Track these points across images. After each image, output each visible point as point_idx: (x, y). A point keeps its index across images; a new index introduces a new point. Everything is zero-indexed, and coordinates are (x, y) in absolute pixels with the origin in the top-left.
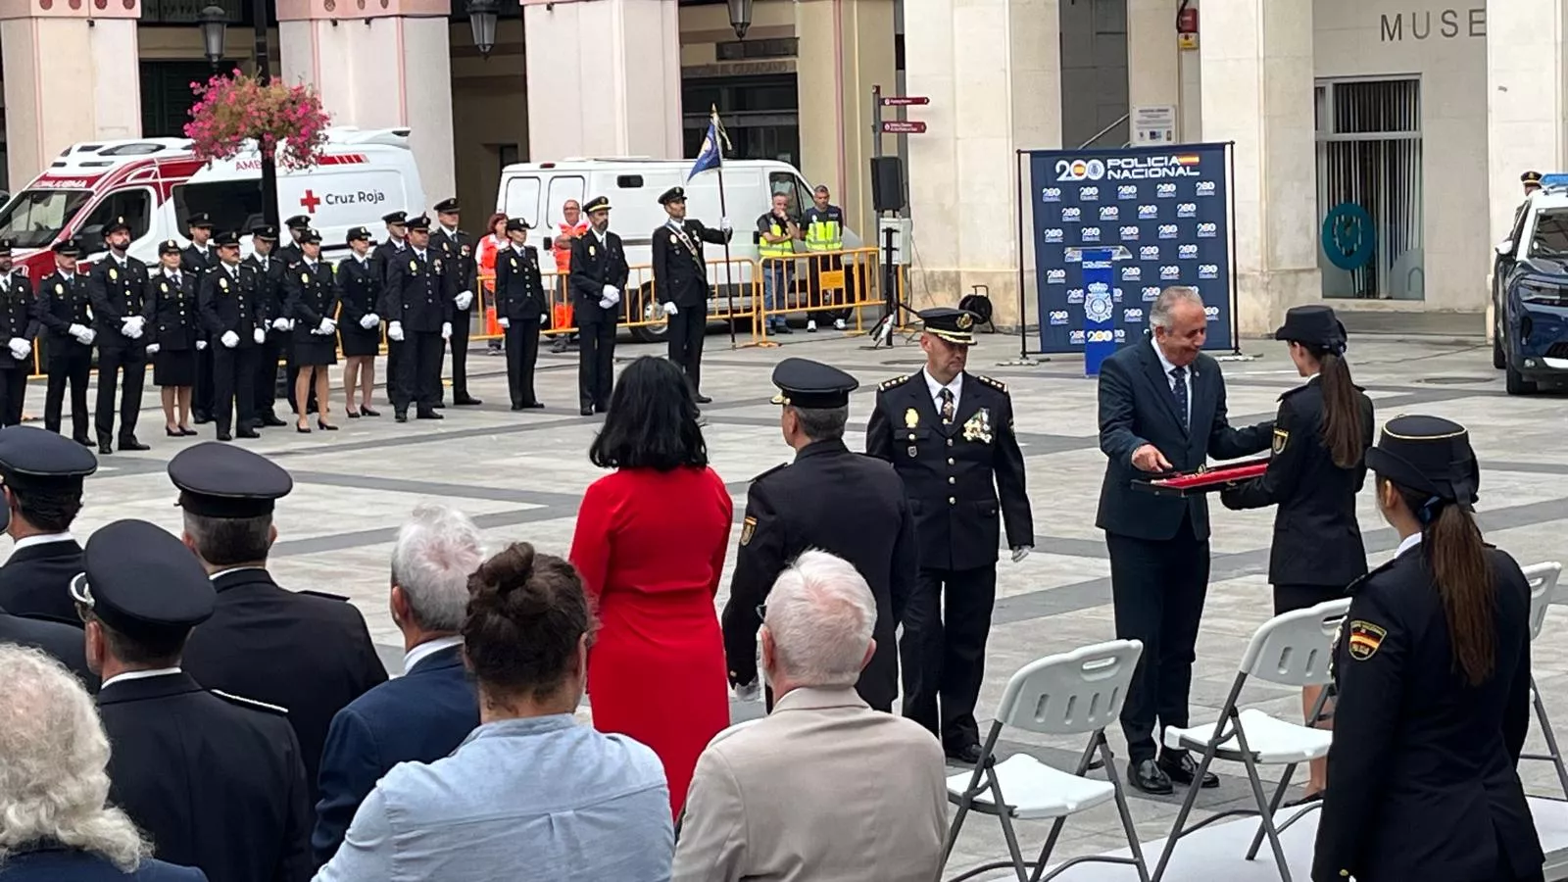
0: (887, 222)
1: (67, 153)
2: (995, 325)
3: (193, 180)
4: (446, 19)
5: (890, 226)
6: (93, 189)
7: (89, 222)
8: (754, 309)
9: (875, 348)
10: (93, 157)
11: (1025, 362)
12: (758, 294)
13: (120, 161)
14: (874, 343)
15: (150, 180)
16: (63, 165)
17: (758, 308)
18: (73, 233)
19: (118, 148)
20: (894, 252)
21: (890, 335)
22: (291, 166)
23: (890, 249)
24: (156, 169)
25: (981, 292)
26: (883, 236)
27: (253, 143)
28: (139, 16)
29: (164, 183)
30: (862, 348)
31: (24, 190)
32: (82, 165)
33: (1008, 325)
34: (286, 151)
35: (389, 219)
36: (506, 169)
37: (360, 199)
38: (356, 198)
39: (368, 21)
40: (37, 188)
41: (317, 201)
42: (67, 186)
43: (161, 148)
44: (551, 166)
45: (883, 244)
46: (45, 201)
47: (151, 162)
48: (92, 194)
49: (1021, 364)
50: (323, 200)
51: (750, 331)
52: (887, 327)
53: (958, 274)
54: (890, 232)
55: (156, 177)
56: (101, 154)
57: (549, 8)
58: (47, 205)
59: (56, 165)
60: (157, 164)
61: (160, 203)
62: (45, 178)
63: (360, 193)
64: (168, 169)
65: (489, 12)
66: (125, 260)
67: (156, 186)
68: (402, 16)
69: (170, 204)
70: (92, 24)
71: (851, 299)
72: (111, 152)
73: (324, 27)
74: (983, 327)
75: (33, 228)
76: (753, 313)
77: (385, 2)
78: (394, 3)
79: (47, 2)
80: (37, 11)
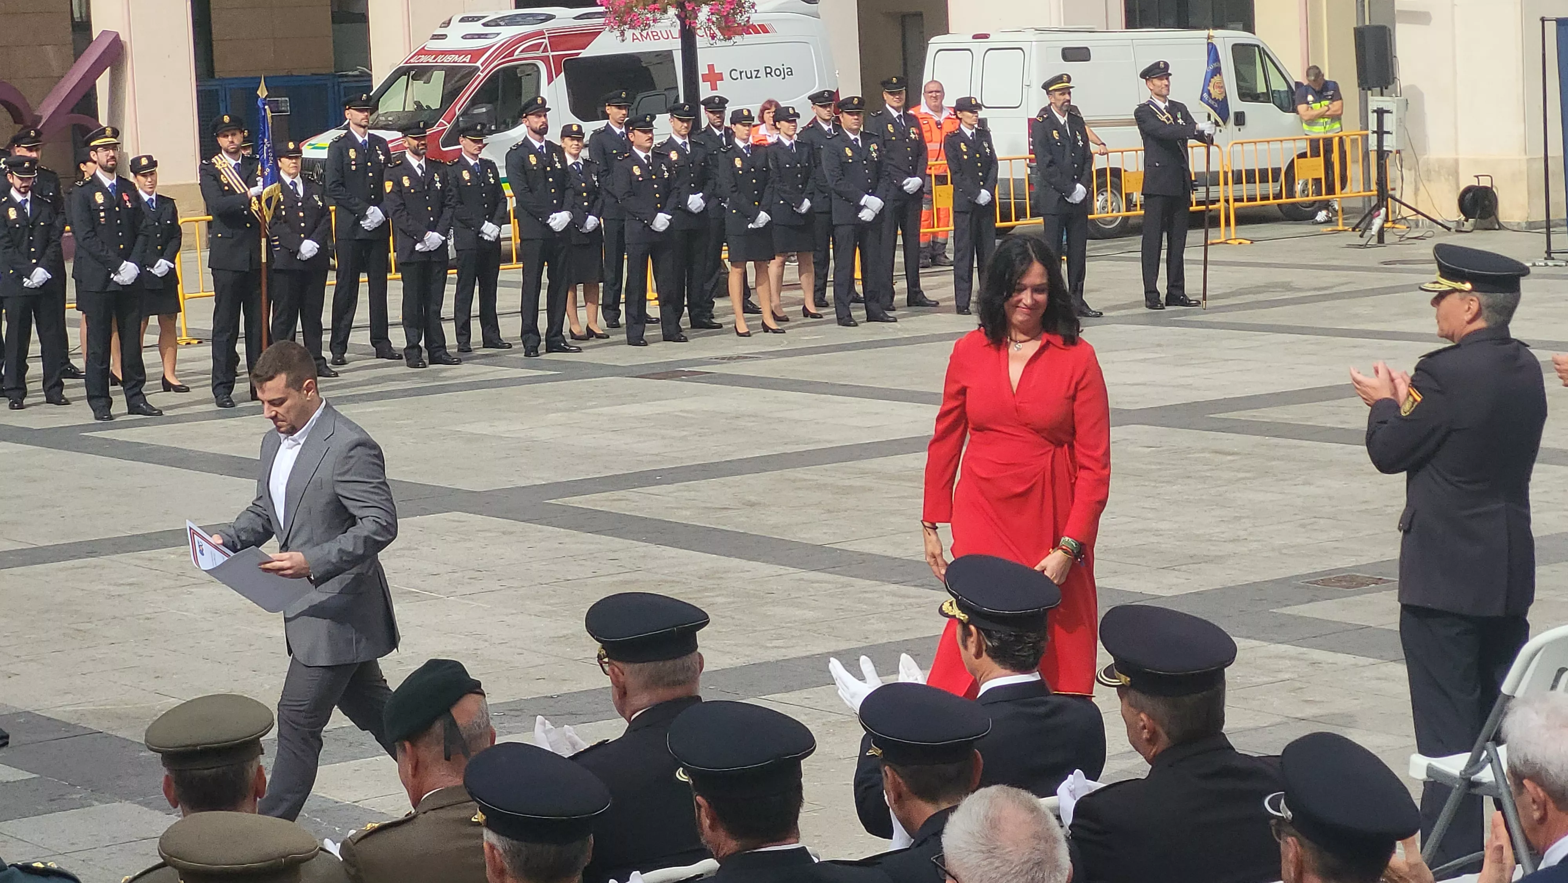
0: (1375, 102)
1: (448, 24)
2: (1501, 220)
3: (585, 53)
5: (1382, 105)
6: (478, 64)
7: (475, 102)
8: (1222, 200)
9: (1365, 246)
10: (476, 28)
11: (1550, 263)
12: (1226, 183)
13: (508, 32)
14: (1362, 241)
15: (539, 53)
16: (443, 37)
17: (1227, 201)
18: (458, 113)
19: (502, 19)
20: (1385, 136)
21: (1381, 232)
22: (713, 37)
23: (1380, 133)
24: (546, 41)
25: (1485, 182)
26: (1373, 118)
27: (672, 12)
29: (552, 56)
30: (1349, 246)
31: (401, 65)
32: (464, 37)
33: (1517, 220)
34: (708, 20)
35: (816, 99)
36: (933, 40)
37: (767, 74)
38: (762, 74)
40: (415, 62)
41: (720, 77)
42: (448, 61)
43: (550, 17)
44: (986, 36)
45: (1373, 125)
46: (425, 78)
47: (540, 34)
48: (477, 68)
49: (1546, 265)
50: (726, 76)
51: (1218, 225)
52: (1377, 223)
53: (1456, 161)
54: (1380, 112)
55: (545, 50)
56: (484, 25)
58: (428, 82)
59: (436, 37)
60: (547, 36)
61: (550, 80)
62: (423, 52)
63: (766, 68)
64: (559, 40)
66: (543, 144)
67: (545, 60)
69: (561, 80)
71: (1331, 190)
72: (496, 23)
74: (1486, 223)
75: (411, 107)
76: (1221, 205)
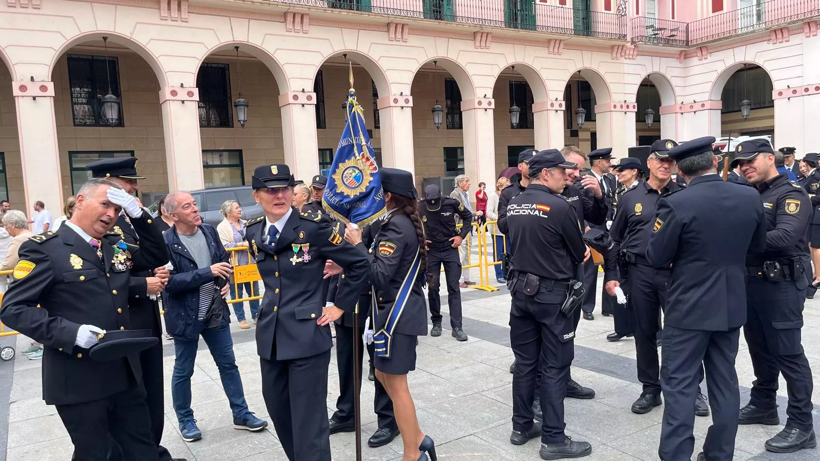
4: (720, 111)
28: (636, 111)
39: (695, 112)
57: (789, 99)
65: (747, 105)
68: (711, 109)
70: (626, 113)
73: (679, 115)
77: (703, 105)
78: (708, 106)
79: (615, 107)
80: (613, 109)
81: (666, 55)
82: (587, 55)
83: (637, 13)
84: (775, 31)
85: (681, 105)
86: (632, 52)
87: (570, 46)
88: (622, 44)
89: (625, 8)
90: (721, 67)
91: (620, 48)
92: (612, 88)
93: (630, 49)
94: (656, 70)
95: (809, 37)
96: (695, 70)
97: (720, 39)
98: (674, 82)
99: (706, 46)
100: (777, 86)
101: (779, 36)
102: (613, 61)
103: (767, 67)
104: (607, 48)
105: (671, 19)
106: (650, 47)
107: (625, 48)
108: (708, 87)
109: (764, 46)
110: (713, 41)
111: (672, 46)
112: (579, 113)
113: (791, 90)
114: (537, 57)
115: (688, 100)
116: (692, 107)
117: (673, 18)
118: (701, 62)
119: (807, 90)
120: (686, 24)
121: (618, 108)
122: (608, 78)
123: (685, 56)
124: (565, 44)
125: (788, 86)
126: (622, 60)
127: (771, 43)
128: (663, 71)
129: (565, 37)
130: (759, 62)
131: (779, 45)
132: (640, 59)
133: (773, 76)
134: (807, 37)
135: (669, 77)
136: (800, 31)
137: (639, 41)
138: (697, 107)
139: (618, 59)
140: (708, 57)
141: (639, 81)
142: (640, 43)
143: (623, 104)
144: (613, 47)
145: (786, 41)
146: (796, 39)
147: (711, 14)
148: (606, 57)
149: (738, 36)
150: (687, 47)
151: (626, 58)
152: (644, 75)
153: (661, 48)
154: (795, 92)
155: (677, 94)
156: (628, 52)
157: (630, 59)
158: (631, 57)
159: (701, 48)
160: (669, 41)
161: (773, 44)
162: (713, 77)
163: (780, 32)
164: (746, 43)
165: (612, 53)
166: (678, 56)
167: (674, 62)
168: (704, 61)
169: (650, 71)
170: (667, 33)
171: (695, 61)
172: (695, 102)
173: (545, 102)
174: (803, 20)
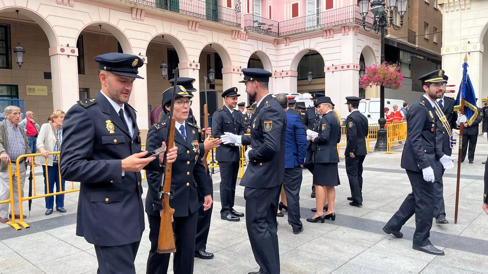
4: (297, 78)
39: (283, 78)
57: (333, 72)
65: (311, 75)
68: (291, 76)
70: (241, 75)
73: (274, 78)
77: (287, 74)
78: (290, 74)
79: (234, 70)
80: (232, 71)
81: (266, 41)
82: (215, 34)
83: (248, 12)
84: (326, 31)
85: (275, 73)
86: (245, 36)
87: (203, 27)
88: (239, 30)
89: (240, 7)
90: (297, 51)
91: (237, 32)
92: (232, 57)
93: (244, 34)
94: (260, 49)
95: (344, 35)
96: (283, 52)
97: (296, 34)
98: (271, 58)
99: (289, 37)
100: (327, 64)
101: (328, 34)
102: (232, 40)
103: (322, 53)
104: (229, 31)
105: (269, 19)
106: (255, 34)
107: (240, 33)
108: (290, 62)
109: (320, 39)
110: (292, 35)
111: (269, 35)
112: (211, 72)
113: (334, 67)
114: (180, 31)
115: (279, 70)
116: (281, 74)
117: (270, 18)
118: (286, 47)
119: (342, 67)
120: (278, 23)
121: (236, 71)
122: (229, 51)
123: (277, 42)
124: (200, 25)
125: (333, 65)
126: (239, 40)
127: (324, 38)
128: (264, 51)
129: (199, 20)
130: (318, 49)
131: (328, 39)
132: (250, 41)
133: (325, 58)
134: (343, 35)
135: (268, 55)
136: (340, 31)
137: (249, 30)
138: (284, 74)
139: (236, 40)
140: (290, 44)
141: (249, 55)
142: (250, 30)
143: (239, 69)
144: (232, 31)
145: (332, 37)
146: (337, 36)
147: (292, 18)
148: (228, 37)
149: (306, 32)
150: (278, 37)
151: (241, 40)
152: (253, 51)
153: (262, 36)
154: (336, 68)
155: (273, 65)
156: (242, 36)
157: (244, 40)
158: (244, 39)
159: (286, 38)
160: (268, 32)
161: (325, 38)
162: (293, 56)
163: (329, 31)
164: (310, 37)
165: (232, 35)
166: (273, 42)
167: (271, 46)
168: (288, 47)
169: (256, 50)
170: (266, 27)
171: (282, 46)
172: (283, 71)
173: (186, 63)
174: (341, 25)
